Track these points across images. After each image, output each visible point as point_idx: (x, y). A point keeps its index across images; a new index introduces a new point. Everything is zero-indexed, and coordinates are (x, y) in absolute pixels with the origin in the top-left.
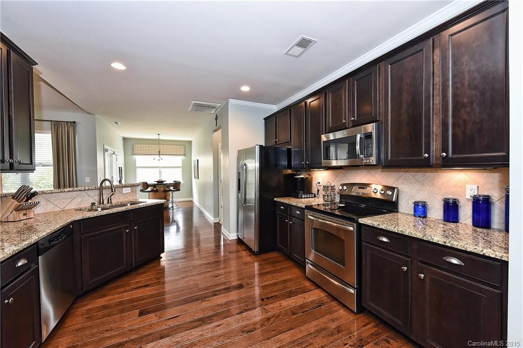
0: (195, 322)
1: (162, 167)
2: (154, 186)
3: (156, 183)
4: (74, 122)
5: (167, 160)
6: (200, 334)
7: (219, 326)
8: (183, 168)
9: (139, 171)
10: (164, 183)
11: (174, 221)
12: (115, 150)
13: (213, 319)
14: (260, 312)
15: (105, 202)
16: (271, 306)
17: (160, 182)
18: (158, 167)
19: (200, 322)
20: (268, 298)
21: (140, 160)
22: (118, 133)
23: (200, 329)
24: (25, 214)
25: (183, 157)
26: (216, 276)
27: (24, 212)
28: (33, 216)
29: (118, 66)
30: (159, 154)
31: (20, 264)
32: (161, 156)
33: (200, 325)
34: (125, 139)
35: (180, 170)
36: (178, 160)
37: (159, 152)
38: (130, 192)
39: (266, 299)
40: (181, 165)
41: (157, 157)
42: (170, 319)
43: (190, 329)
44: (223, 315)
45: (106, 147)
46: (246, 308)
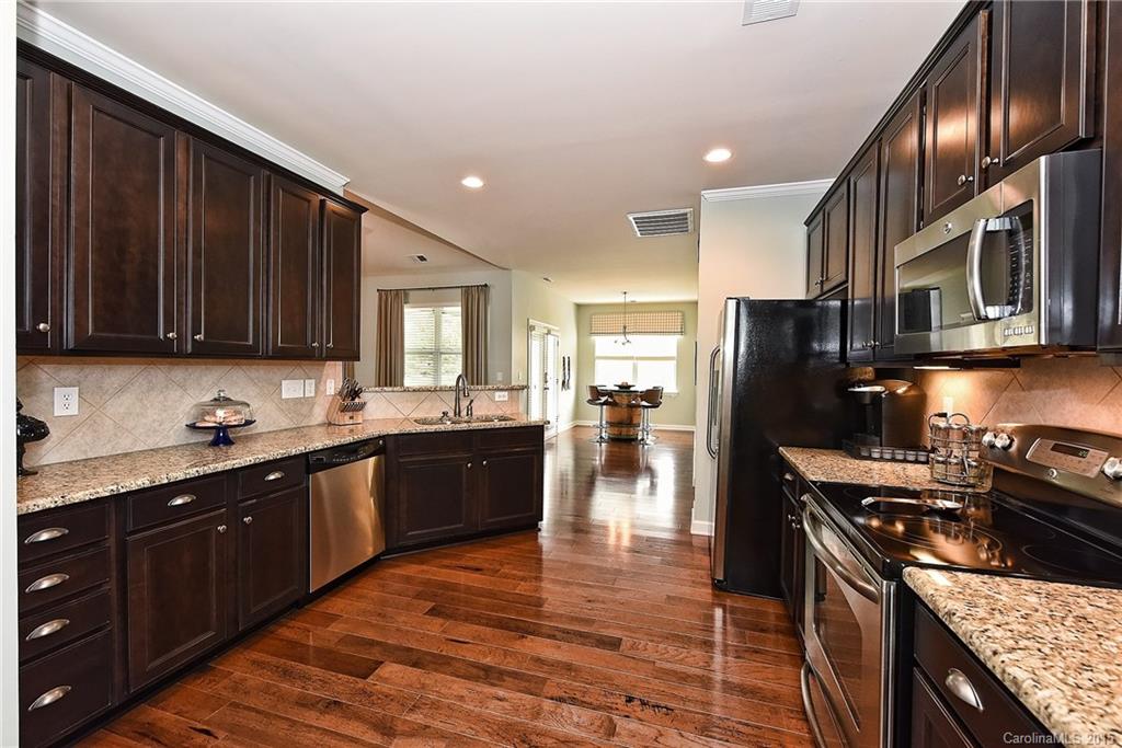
0: (477, 667)
1: (637, 359)
2: (610, 394)
3: (617, 388)
4: (486, 285)
5: (642, 344)
6: (461, 694)
7: (500, 700)
8: (680, 360)
9: (599, 364)
10: (632, 389)
11: (650, 471)
12: (550, 326)
13: (504, 681)
14: (598, 723)
15: (464, 413)
16: (633, 725)
17: (625, 388)
18: (631, 358)
19: (482, 673)
20: (644, 703)
21: (603, 344)
22: (567, 294)
23: (471, 685)
24: (351, 418)
25: (679, 337)
26: (589, 601)
27: (350, 414)
28: (360, 421)
29: (473, 182)
30: (625, 333)
31: (272, 477)
32: (629, 337)
33: (476, 679)
34: (579, 307)
35: (673, 363)
36: (669, 344)
37: (625, 328)
38: (506, 399)
39: (637, 702)
40: (674, 354)
41: (621, 338)
42: (452, 640)
43: (458, 677)
44: (527, 684)
45: (532, 322)
46: (578, 696)
